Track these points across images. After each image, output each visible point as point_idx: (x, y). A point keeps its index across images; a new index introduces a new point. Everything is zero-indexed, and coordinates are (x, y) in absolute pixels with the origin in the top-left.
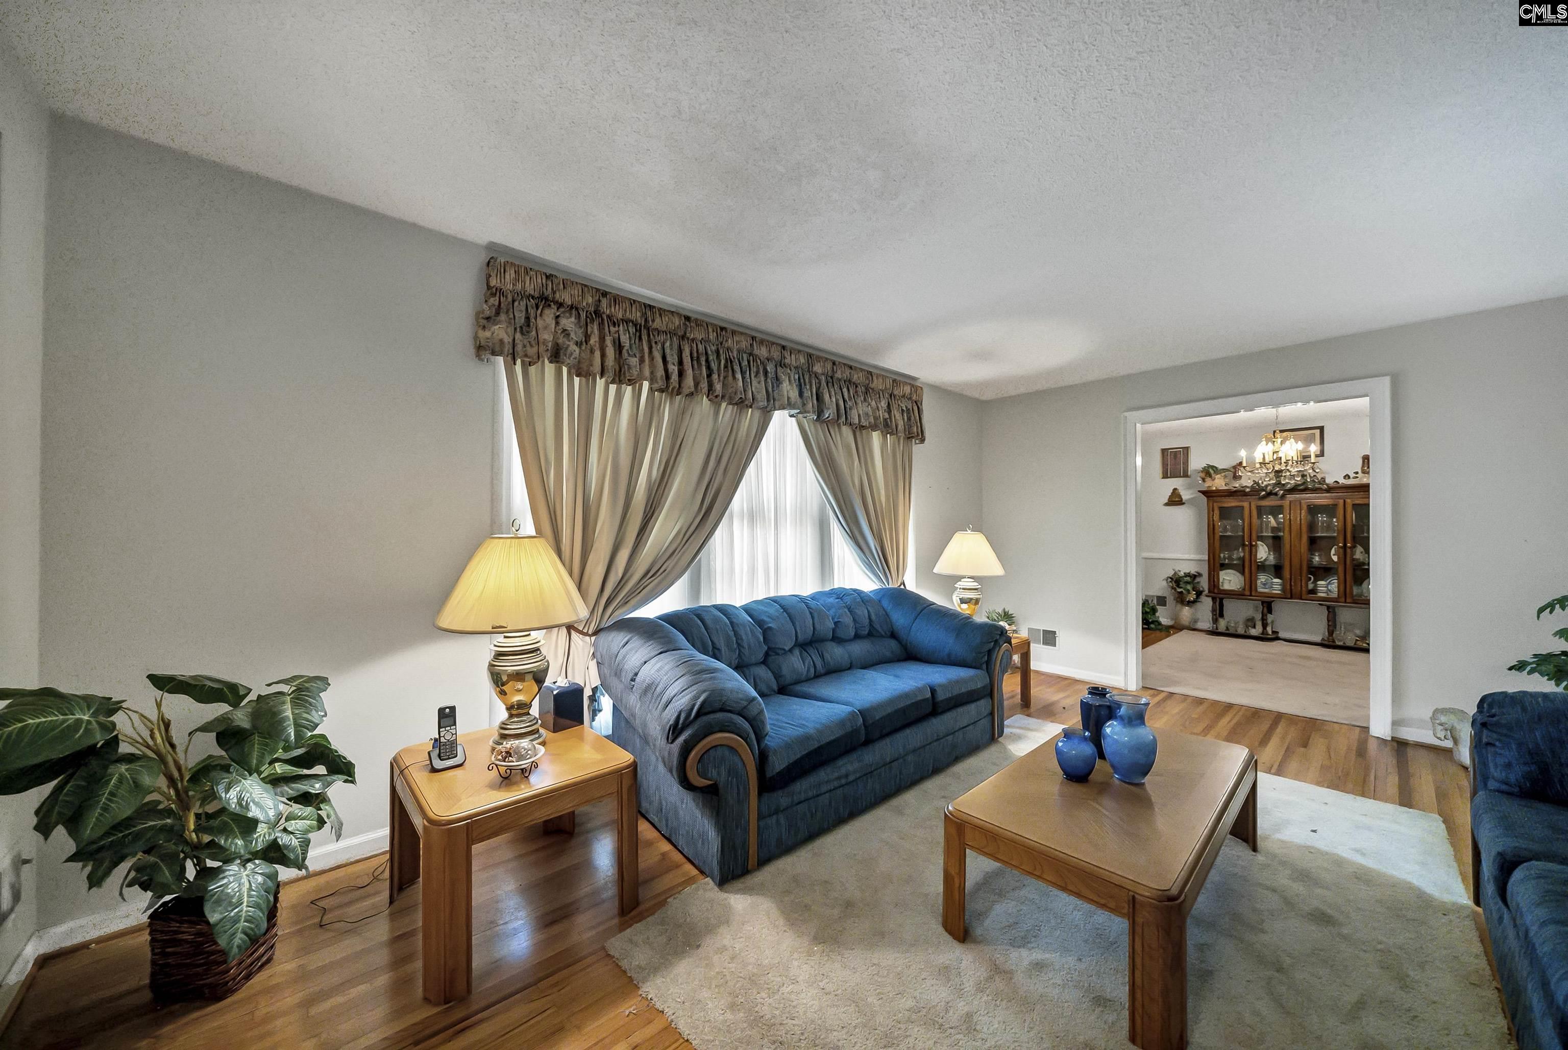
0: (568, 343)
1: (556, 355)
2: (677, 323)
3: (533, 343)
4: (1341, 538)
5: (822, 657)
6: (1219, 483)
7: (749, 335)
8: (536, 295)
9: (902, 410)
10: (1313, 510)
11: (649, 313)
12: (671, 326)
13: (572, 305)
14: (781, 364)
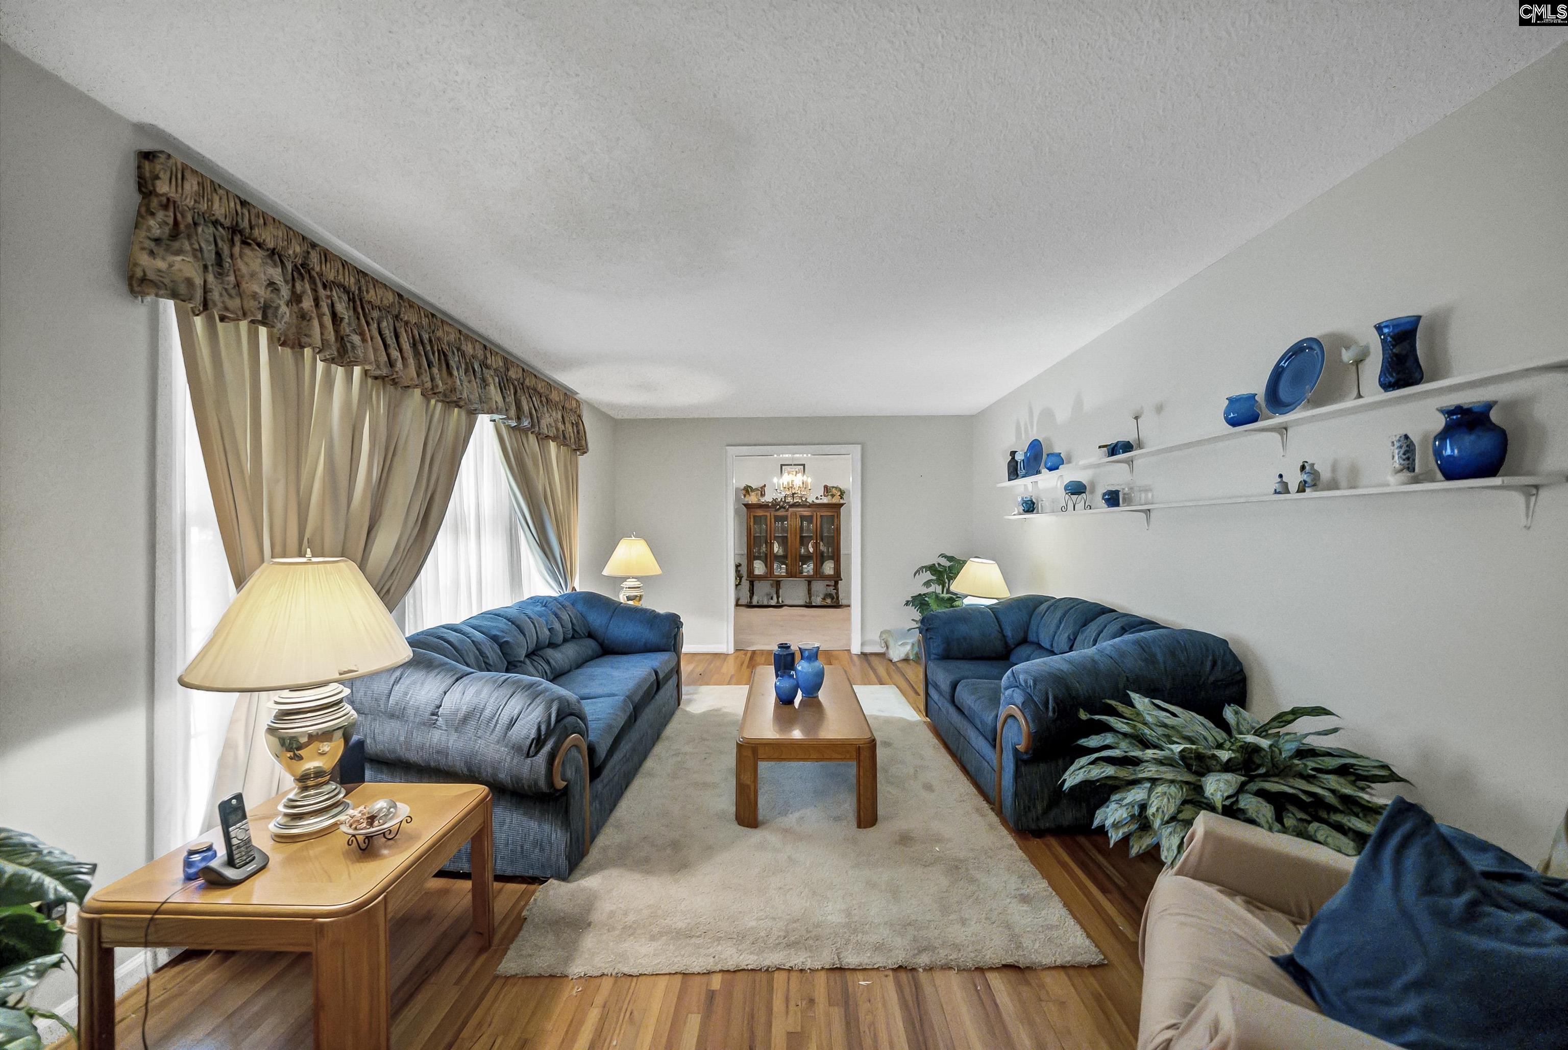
0: (279, 302)
1: (266, 315)
2: (391, 300)
3: (233, 292)
4: (815, 536)
5: (548, 663)
6: (753, 499)
7: (457, 329)
8: (227, 223)
9: (572, 423)
10: (803, 518)
11: (363, 281)
12: (385, 302)
13: (274, 249)
14: (484, 365)
